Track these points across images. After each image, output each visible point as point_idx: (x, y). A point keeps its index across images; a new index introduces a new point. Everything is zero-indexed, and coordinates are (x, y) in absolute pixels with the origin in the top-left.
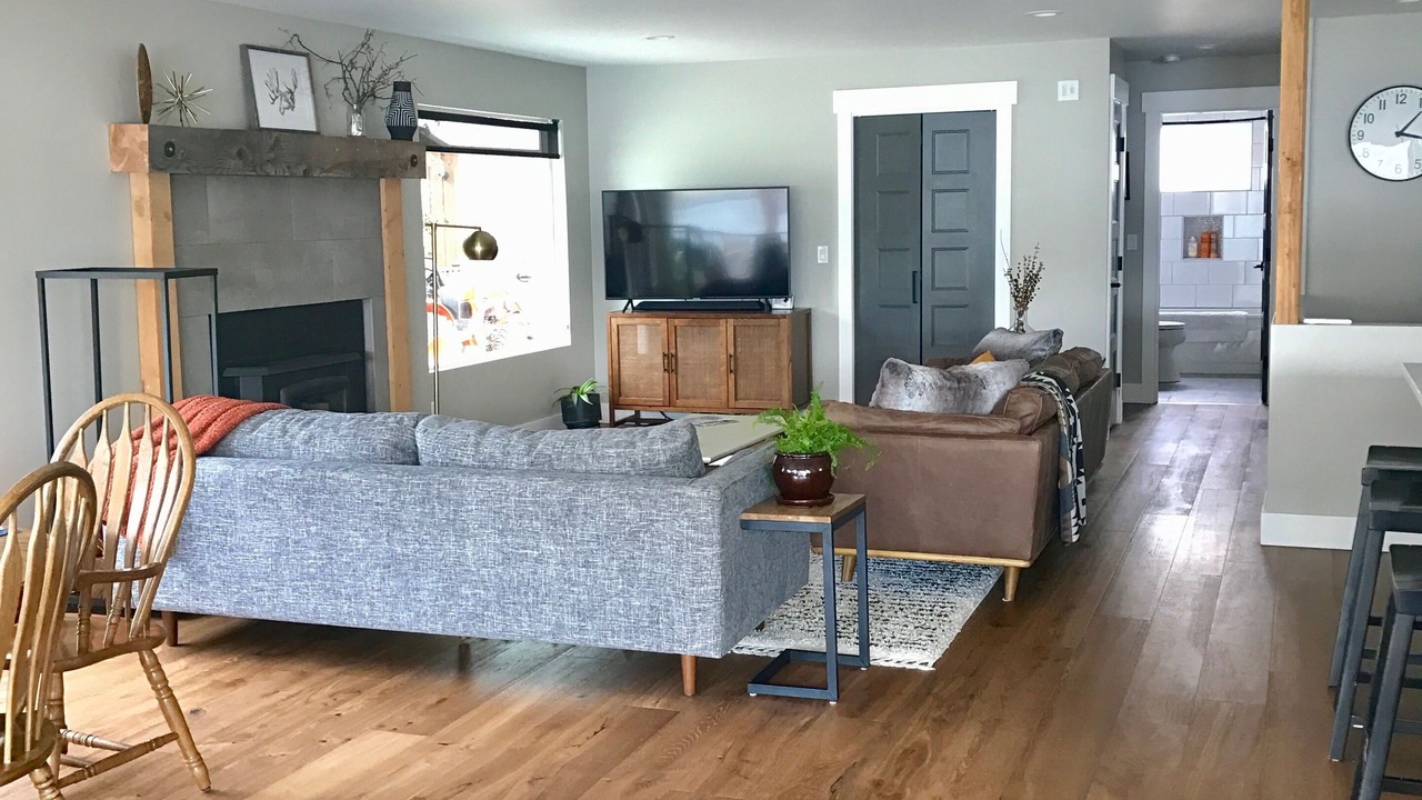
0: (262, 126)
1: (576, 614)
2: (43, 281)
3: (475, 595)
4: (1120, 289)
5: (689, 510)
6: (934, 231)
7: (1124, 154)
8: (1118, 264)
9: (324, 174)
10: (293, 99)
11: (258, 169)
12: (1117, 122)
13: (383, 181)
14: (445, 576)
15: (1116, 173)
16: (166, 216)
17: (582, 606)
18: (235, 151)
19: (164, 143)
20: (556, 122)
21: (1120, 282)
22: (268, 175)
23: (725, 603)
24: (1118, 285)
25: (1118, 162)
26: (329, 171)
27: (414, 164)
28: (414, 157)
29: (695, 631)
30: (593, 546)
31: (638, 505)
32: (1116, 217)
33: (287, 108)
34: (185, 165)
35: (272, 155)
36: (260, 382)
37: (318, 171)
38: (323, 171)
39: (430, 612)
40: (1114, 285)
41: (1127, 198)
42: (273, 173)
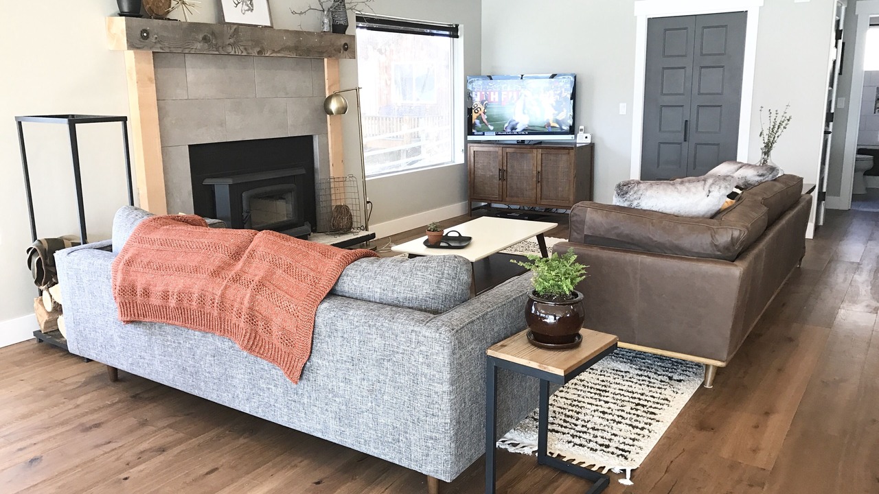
0: (227, 21)
1: (338, 419)
2: (20, 123)
3: (269, 389)
4: (830, 135)
5: (423, 348)
6: (699, 94)
7: (840, 42)
8: (830, 117)
9: (274, 55)
10: (252, 5)
11: (220, 49)
12: (838, 18)
13: (326, 60)
14: (249, 371)
15: (834, 54)
16: (150, 79)
17: (341, 414)
18: (200, 37)
19: (141, 29)
20: (457, 26)
21: (831, 130)
22: (229, 54)
23: (456, 434)
24: (830, 133)
25: (836, 46)
26: (279, 52)
27: (346, 49)
28: (346, 44)
29: (427, 455)
30: (349, 366)
31: (382, 336)
32: (831, 85)
33: (248, 10)
34: (159, 46)
35: (232, 41)
36: (227, 188)
37: (269, 53)
38: (274, 51)
39: (241, 396)
40: (826, 133)
41: (840, 74)
42: (233, 53)
